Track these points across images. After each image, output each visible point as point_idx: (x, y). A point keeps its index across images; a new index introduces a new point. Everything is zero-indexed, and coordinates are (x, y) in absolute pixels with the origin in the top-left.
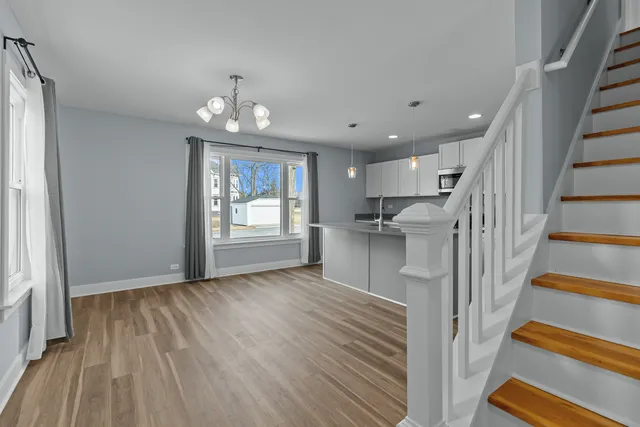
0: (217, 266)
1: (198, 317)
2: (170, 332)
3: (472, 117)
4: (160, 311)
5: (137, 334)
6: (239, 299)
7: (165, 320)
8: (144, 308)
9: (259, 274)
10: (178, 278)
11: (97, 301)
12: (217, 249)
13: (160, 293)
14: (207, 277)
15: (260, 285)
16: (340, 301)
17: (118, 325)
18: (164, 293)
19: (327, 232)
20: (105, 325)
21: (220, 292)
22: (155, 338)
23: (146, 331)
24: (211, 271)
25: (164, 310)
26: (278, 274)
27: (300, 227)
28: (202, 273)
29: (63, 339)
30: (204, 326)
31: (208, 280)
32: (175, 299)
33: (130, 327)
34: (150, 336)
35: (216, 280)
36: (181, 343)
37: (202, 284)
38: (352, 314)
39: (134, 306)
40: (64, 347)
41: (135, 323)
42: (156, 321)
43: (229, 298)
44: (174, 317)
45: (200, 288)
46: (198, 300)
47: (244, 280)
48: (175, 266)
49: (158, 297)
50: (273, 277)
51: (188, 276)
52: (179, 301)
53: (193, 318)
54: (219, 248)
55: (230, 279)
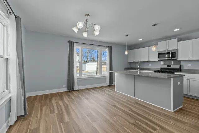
0: (78, 86)
1: (73, 106)
2: (63, 113)
3: (175, 30)
4: (59, 103)
5: (51, 113)
6: (87, 99)
7: (61, 107)
8: (54, 101)
9: (92, 89)
10: (65, 90)
11: (38, 98)
12: (78, 80)
13: (59, 95)
14: (75, 89)
15: (93, 93)
16: (124, 101)
17: (44, 108)
18: (60, 95)
19: (117, 74)
20: (39, 109)
21: (79, 95)
22: (57, 115)
23: (54, 112)
24: (76, 88)
25: (60, 102)
26: (98, 89)
27: (106, 72)
28: (73, 88)
29: (23, 116)
30: (75, 111)
31: (75, 91)
32: (64, 98)
33: (48, 110)
34: (55, 114)
35: (78, 90)
36: (67, 119)
37: (73, 92)
38: (132, 107)
39: (50, 100)
40: (24, 118)
41: (50, 108)
42: (57, 108)
43: (82, 98)
44: (64, 106)
45: (73, 94)
46: (72, 99)
47: (87, 91)
48: (64, 86)
49: (58, 97)
50: (97, 90)
51: (68, 89)
52: (66, 99)
53: (71, 106)
54: (79, 79)
55: (83, 90)
